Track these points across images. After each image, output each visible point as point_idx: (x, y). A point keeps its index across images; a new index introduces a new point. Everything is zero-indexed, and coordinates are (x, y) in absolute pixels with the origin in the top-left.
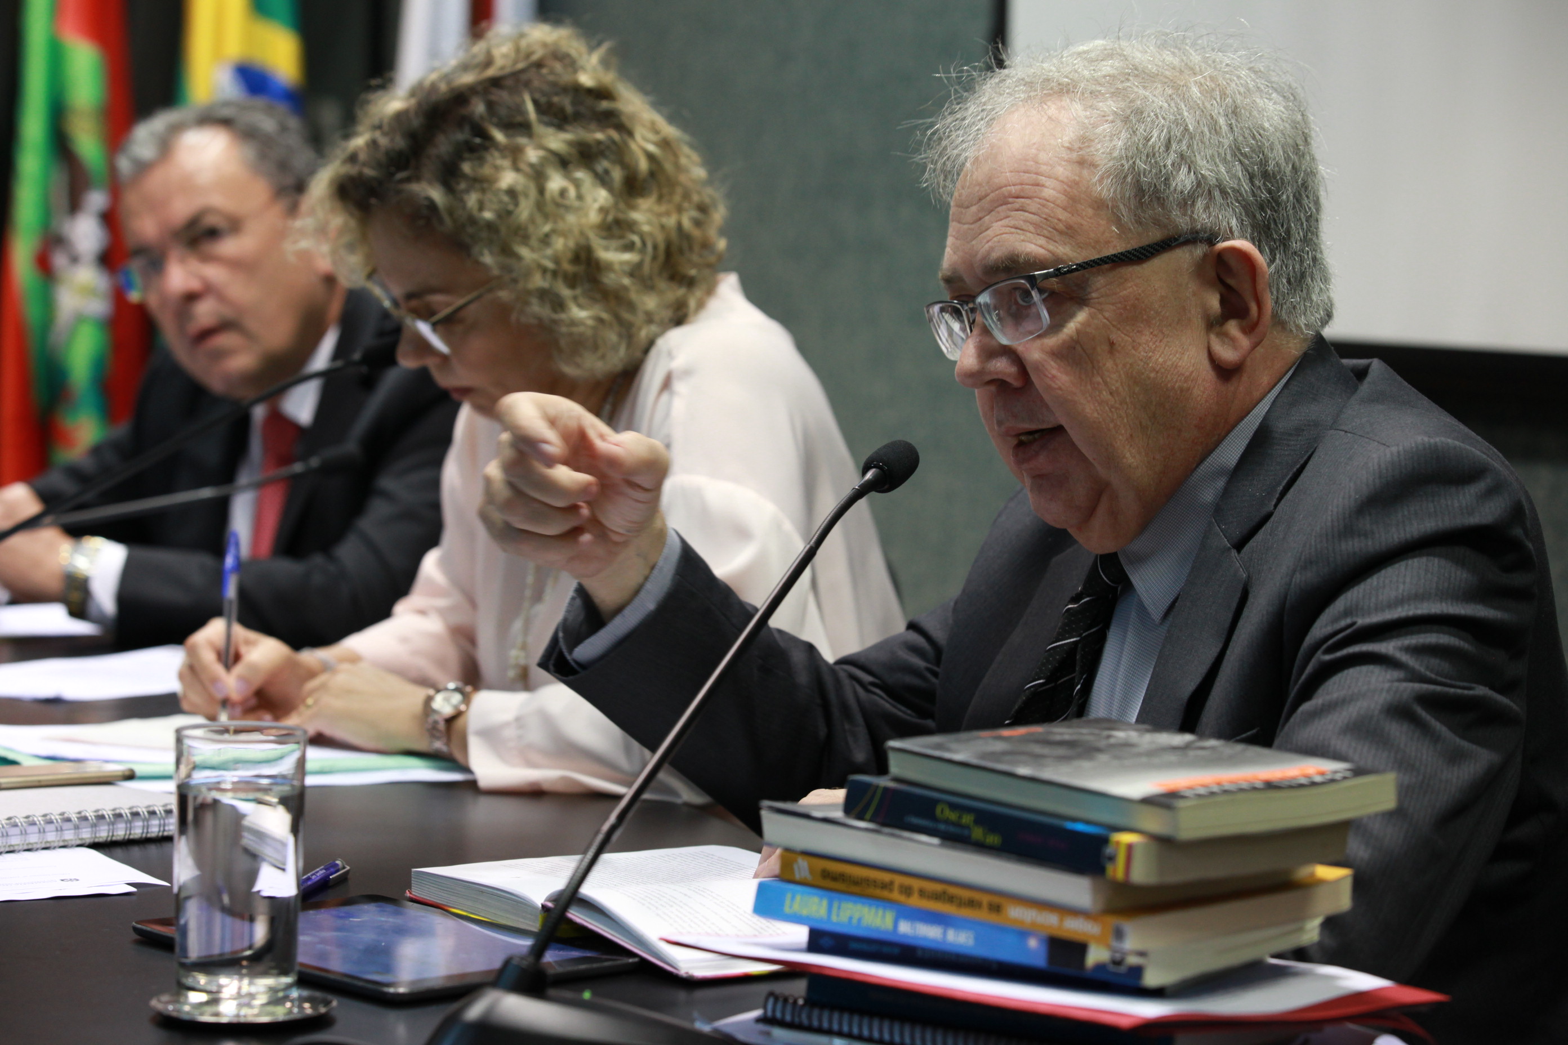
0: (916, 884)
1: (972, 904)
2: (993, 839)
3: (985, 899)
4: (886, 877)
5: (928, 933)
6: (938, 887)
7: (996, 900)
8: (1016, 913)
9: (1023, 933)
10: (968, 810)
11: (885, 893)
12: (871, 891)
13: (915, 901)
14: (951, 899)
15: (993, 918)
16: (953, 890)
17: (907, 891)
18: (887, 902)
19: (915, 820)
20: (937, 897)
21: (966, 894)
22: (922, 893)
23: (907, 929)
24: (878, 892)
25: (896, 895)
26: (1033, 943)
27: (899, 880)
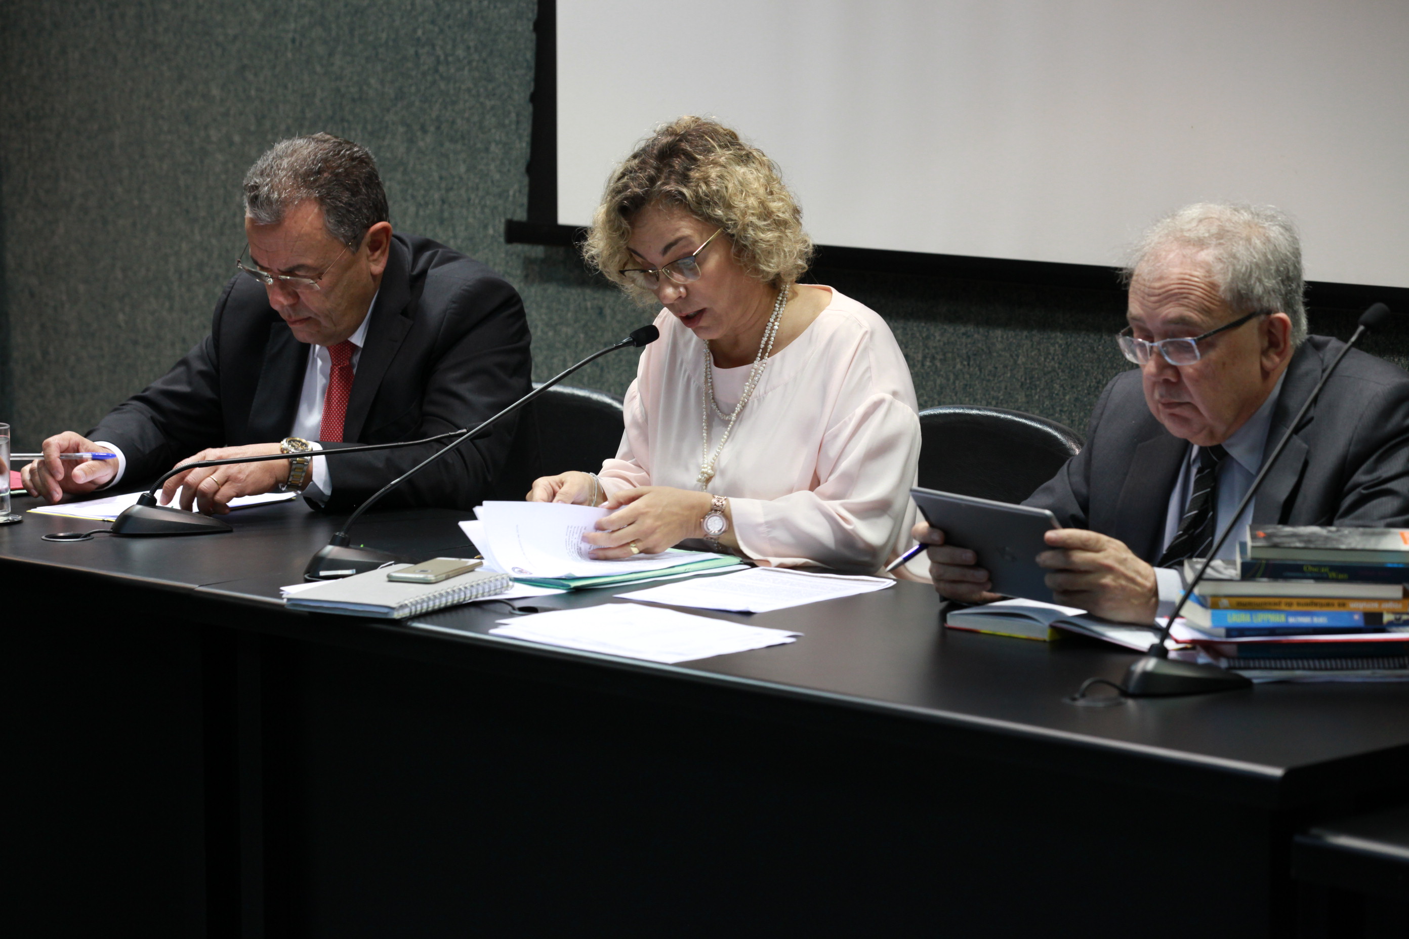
0: (1295, 601)
1: (1328, 605)
2: (1346, 576)
3: (1336, 602)
4: (1277, 600)
5: (1305, 621)
6: (1308, 601)
7: (1341, 601)
8: (1353, 605)
9: (1352, 613)
10: (1325, 566)
11: (1277, 607)
12: (1268, 607)
13: (1295, 608)
14: (1316, 604)
15: (1342, 609)
16: (1316, 601)
17: (1290, 605)
18: (1280, 611)
19: (1289, 574)
20: (1307, 605)
21: (1324, 601)
22: (1299, 604)
23: (1292, 620)
24: (1273, 607)
25: (1283, 607)
26: (1356, 617)
27: (1284, 600)
